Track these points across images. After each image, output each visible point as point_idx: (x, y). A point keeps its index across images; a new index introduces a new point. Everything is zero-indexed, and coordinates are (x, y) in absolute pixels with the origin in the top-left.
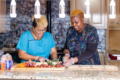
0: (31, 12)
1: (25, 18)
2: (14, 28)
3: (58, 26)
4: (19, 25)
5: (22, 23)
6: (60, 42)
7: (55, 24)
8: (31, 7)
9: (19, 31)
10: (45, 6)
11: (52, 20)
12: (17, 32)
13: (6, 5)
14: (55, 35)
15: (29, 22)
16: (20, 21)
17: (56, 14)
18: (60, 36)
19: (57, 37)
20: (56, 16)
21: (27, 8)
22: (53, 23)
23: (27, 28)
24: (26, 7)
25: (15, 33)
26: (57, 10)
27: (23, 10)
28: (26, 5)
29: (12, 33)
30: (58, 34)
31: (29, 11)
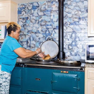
0: (42, 20)
1: (36, 27)
2: (24, 38)
3: (72, 35)
4: (30, 35)
5: (33, 33)
6: (73, 53)
7: (69, 32)
8: (42, 15)
9: (29, 41)
10: (57, 13)
11: (65, 28)
12: (28, 42)
13: (17, 15)
14: (67, 45)
15: (39, 31)
16: (31, 31)
17: (69, 21)
18: (74, 46)
19: (70, 47)
20: (69, 23)
21: (37, 17)
22: (66, 32)
23: (38, 38)
24: (37, 15)
25: (26, 43)
26: (71, 16)
27: (33, 19)
28: (36, 14)
29: (23, 43)
30: (72, 43)
31: (40, 20)
